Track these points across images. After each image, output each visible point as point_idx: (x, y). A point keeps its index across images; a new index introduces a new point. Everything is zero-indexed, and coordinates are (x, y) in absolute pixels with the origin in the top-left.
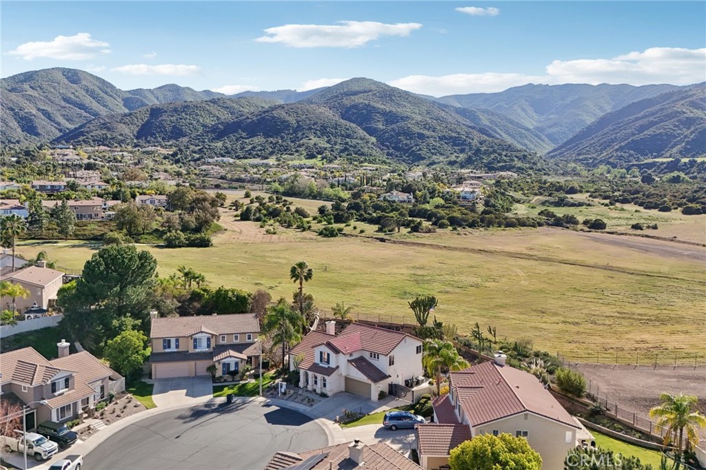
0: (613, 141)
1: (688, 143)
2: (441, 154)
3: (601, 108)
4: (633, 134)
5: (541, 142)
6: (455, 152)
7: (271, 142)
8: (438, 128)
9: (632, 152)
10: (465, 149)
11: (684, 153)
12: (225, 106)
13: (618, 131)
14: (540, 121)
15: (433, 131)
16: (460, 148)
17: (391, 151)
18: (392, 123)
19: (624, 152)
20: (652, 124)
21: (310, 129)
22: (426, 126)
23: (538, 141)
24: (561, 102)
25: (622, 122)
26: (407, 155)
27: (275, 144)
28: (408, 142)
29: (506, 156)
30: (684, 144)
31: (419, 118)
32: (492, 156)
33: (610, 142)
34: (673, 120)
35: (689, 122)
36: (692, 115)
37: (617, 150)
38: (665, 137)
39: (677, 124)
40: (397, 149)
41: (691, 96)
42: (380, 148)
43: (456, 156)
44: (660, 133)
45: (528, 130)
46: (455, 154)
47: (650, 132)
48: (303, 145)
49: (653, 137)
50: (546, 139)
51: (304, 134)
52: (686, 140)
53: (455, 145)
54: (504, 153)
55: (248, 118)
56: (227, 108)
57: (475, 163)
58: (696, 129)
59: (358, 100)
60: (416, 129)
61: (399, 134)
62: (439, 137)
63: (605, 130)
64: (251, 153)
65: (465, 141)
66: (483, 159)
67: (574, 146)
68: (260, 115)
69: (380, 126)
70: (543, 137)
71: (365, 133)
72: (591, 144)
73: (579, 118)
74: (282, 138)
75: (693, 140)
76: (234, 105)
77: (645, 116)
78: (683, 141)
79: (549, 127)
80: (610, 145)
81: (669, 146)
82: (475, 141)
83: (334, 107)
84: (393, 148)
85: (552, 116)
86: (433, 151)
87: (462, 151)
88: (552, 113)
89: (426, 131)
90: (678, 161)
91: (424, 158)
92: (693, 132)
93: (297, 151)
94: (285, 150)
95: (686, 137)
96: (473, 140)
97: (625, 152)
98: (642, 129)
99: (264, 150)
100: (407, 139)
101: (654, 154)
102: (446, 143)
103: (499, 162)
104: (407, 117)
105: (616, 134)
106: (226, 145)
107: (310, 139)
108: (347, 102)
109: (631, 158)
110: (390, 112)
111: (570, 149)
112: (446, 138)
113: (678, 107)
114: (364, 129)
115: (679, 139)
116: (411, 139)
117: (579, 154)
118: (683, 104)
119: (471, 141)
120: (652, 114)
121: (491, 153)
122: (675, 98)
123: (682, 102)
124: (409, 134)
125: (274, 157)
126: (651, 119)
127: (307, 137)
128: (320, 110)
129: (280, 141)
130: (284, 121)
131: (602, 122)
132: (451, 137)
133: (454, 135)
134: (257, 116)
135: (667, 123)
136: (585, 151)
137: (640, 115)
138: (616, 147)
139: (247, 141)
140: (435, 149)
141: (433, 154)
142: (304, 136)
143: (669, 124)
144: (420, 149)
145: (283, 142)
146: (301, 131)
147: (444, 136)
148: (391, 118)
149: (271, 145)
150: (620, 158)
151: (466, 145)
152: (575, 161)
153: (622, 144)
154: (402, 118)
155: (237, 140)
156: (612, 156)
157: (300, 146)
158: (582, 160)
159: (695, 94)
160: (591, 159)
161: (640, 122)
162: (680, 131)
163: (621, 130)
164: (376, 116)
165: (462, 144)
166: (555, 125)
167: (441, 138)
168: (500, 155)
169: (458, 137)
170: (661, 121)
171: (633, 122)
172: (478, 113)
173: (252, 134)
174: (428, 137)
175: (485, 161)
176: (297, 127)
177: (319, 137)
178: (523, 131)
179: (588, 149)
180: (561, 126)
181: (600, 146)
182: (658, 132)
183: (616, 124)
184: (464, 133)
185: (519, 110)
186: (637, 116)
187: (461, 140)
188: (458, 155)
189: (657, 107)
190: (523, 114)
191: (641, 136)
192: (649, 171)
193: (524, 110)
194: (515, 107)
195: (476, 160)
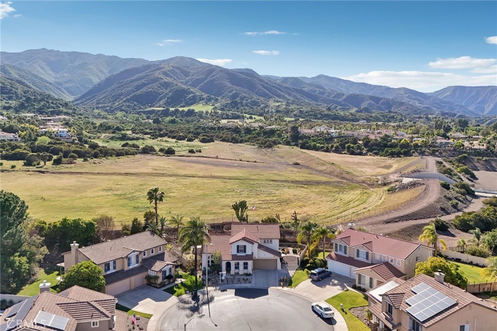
0: (121, 95)
1: (169, 98)
4: (134, 91)
5: (63, 94)
6: (4, 99)
9: (135, 103)
10: (12, 97)
11: (168, 104)
13: (122, 88)
14: (56, 78)
16: (7, 96)
19: (131, 103)
20: (144, 85)
23: (60, 92)
24: (71, 65)
25: (122, 82)
30: (166, 99)
32: (42, 103)
33: (118, 96)
34: (156, 83)
35: (166, 85)
36: (167, 81)
37: (125, 101)
38: (154, 94)
39: (159, 85)
41: (162, 68)
44: (151, 91)
45: (51, 84)
46: (5, 101)
47: (144, 90)
49: (147, 93)
50: (65, 92)
57: (28, 108)
58: (172, 90)
63: (113, 87)
65: (11, 90)
66: (35, 105)
67: (92, 98)
70: (63, 90)
72: (105, 97)
73: (87, 77)
75: (171, 96)
77: (137, 80)
78: (166, 97)
80: (119, 98)
81: (157, 100)
82: (19, 90)
85: (65, 75)
87: (10, 98)
88: (65, 72)
90: (168, 109)
92: (170, 92)
95: (166, 94)
96: (17, 89)
98: (138, 88)
101: (149, 105)
105: (121, 90)
109: (135, 107)
111: (89, 99)
113: (157, 74)
115: (162, 95)
117: (98, 103)
118: (159, 73)
119: (17, 91)
120: (141, 78)
121: (40, 101)
122: (152, 69)
123: (158, 72)
126: (143, 81)
131: (108, 81)
135: (153, 85)
136: (102, 101)
137: (133, 78)
138: (124, 99)
143: (155, 86)
150: (129, 106)
151: (13, 93)
152: (97, 108)
153: (128, 97)
156: (123, 105)
158: (101, 107)
159: (164, 67)
160: (107, 107)
161: (136, 83)
162: (161, 91)
163: (124, 88)
165: (9, 93)
166: (69, 81)
169: (4, 87)
170: (149, 83)
171: (131, 82)
172: (8, 68)
175: (36, 107)
178: (48, 85)
179: (104, 99)
181: (112, 98)
182: (149, 90)
183: (119, 83)
184: (8, 84)
185: (39, 68)
186: (131, 78)
187: (7, 89)
188: (7, 102)
189: (143, 74)
190: (42, 71)
191: (139, 92)
192: (151, 116)
193: (42, 68)
194: (35, 65)
195: (28, 106)
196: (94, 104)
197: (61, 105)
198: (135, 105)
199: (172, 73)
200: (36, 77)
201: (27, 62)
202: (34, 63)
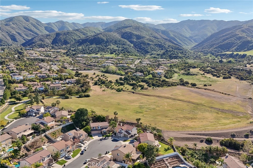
1: (238, 46)
2: (155, 51)
3: (213, 29)
4: (221, 42)
6: (160, 50)
7: (98, 47)
8: (154, 41)
9: (220, 49)
10: (163, 49)
11: (236, 50)
12: (81, 31)
13: (216, 40)
15: (153, 42)
16: (161, 48)
17: (138, 49)
18: (139, 39)
20: (228, 38)
21: (111, 42)
22: (151, 41)
24: (200, 27)
25: (218, 37)
26: (143, 51)
27: (99, 47)
28: (144, 46)
29: (176, 52)
30: (237, 46)
31: (148, 37)
32: (172, 52)
33: (213, 45)
34: (234, 37)
35: (240, 38)
36: (241, 36)
37: (215, 48)
38: (231, 44)
39: (236, 39)
40: (140, 49)
41: (243, 27)
42: (135, 48)
43: (160, 52)
44: (230, 42)
46: (160, 51)
47: (226, 42)
48: (109, 48)
49: (227, 44)
50: (193, 41)
51: (109, 44)
52: (238, 45)
53: (160, 47)
54: (176, 51)
55: (90, 38)
56: (82, 32)
57: (166, 55)
58: (241, 41)
59: (128, 30)
60: (147, 42)
61: (141, 43)
62: (154, 44)
63: (213, 40)
64: (92, 51)
65: (163, 46)
66: (169, 53)
68: (94, 36)
69: (135, 40)
71: (130, 43)
74: (102, 45)
75: (240, 45)
76: (84, 31)
78: (237, 45)
79: (195, 36)
80: (213, 46)
81: (232, 47)
82: (167, 45)
83: (119, 33)
84: (139, 48)
86: (152, 50)
87: (162, 49)
88: (196, 31)
89: (150, 42)
90: (233, 54)
91: (149, 52)
92: (240, 42)
93: (107, 51)
94: (103, 50)
95: (238, 44)
96: (166, 45)
97: (218, 49)
98: (224, 40)
99: (96, 50)
100: (144, 45)
102: (157, 46)
103: (174, 54)
104: (144, 37)
105: (215, 42)
106: (83, 48)
107: (111, 46)
108: (123, 31)
109: (219, 51)
110: (138, 35)
111: (200, 46)
112: (157, 45)
113: (237, 32)
114: (129, 41)
115: (236, 44)
116: (145, 45)
117: (202, 49)
118: (239, 31)
119: (165, 46)
120: (229, 34)
121: (171, 51)
122: (237, 28)
123: (239, 30)
124: (144, 43)
125: (100, 53)
126: (227, 37)
127: (110, 45)
128: (114, 34)
129: (101, 46)
130: (102, 39)
131: (212, 36)
132: (159, 44)
133: (160, 43)
134: (93, 37)
135: (232, 38)
136: (204, 48)
137: (224, 35)
138: (215, 47)
139: (90, 46)
140: (153, 49)
141: (152, 51)
142: (109, 45)
143: (233, 39)
144: (148, 49)
145: (102, 47)
146: (108, 43)
147: (156, 44)
148: (138, 37)
149: (98, 48)
150: (215, 51)
151: (164, 47)
152: (201, 52)
153: (217, 46)
154: (142, 37)
155: (86, 46)
156: (213, 50)
157: (108, 49)
158: (203, 51)
159: (244, 27)
160: (206, 51)
161: (224, 38)
162: (236, 42)
164: (133, 36)
165: (162, 47)
167: (155, 45)
168: (174, 52)
169: (161, 44)
170: (231, 38)
171: (221, 37)
172: (170, 32)
173: (91, 44)
174: (151, 45)
175: (169, 54)
176: (107, 41)
177: (114, 45)
179: (205, 47)
180: (199, 36)
182: (229, 42)
184: (163, 43)
185: (184, 30)
186: (223, 35)
187: (162, 45)
188: (161, 51)
189: (230, 32)
190: (186, 31)
191: (223, 43)
192: (224, 57)
193: (186, 30)
194: (183, 29)
195: (166, 54)
196: (201, 49)
197: (180, 52)
198: (219, 50)
199: (248, 30)
200: (181, 35)
201: (180, 27)
202: (183, 27)
